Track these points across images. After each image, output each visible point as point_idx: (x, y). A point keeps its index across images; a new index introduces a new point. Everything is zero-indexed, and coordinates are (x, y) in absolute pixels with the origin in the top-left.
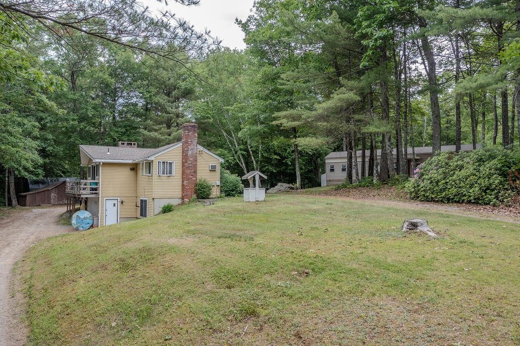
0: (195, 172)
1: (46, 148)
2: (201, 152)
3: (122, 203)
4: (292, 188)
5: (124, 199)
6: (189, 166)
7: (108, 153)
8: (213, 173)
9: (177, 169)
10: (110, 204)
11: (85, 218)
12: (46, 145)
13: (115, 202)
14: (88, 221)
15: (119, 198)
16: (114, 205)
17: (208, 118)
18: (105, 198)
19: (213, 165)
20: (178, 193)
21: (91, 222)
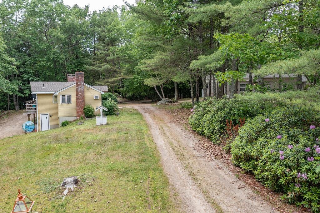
0: (83, 101)
1: (29, 78)
2: (88, 89)
3: (51, 116)
4: (171, 102)
5: (52, 114)
6: (81, 98)
7: (44, 87)
8: (97, 101)
9: (73, 99)
10: (44, 117)
11: (30, 125)
12: (29, 77)
13: (47, 116)
14: (32, 127)
15: (49, 114)
16: (46, 118)
17: (126, 56)
18: (40, 114)
19: (97, 96)
20: (74, 113)
21: (33, 127)
